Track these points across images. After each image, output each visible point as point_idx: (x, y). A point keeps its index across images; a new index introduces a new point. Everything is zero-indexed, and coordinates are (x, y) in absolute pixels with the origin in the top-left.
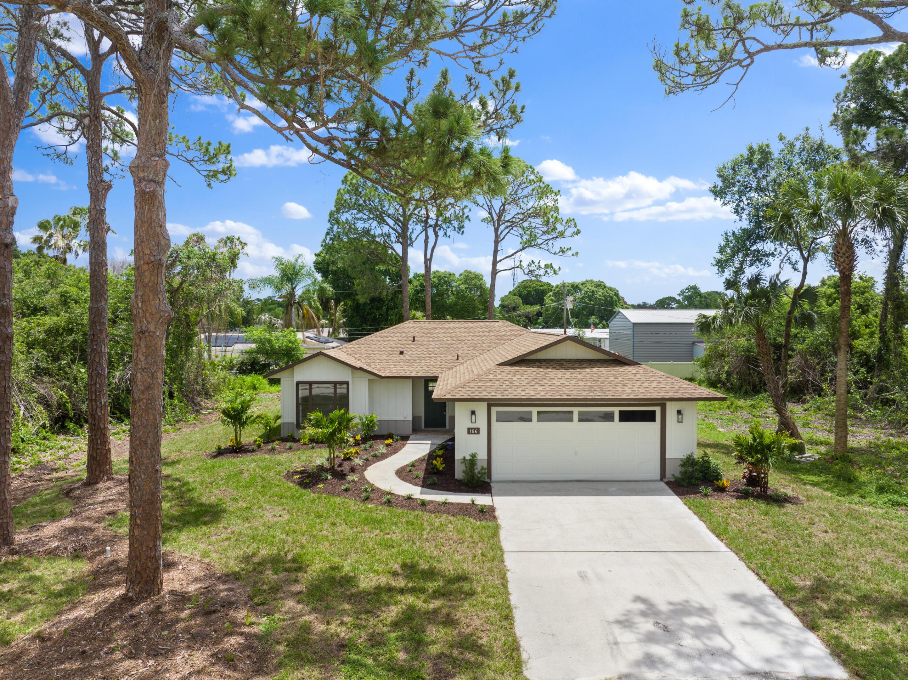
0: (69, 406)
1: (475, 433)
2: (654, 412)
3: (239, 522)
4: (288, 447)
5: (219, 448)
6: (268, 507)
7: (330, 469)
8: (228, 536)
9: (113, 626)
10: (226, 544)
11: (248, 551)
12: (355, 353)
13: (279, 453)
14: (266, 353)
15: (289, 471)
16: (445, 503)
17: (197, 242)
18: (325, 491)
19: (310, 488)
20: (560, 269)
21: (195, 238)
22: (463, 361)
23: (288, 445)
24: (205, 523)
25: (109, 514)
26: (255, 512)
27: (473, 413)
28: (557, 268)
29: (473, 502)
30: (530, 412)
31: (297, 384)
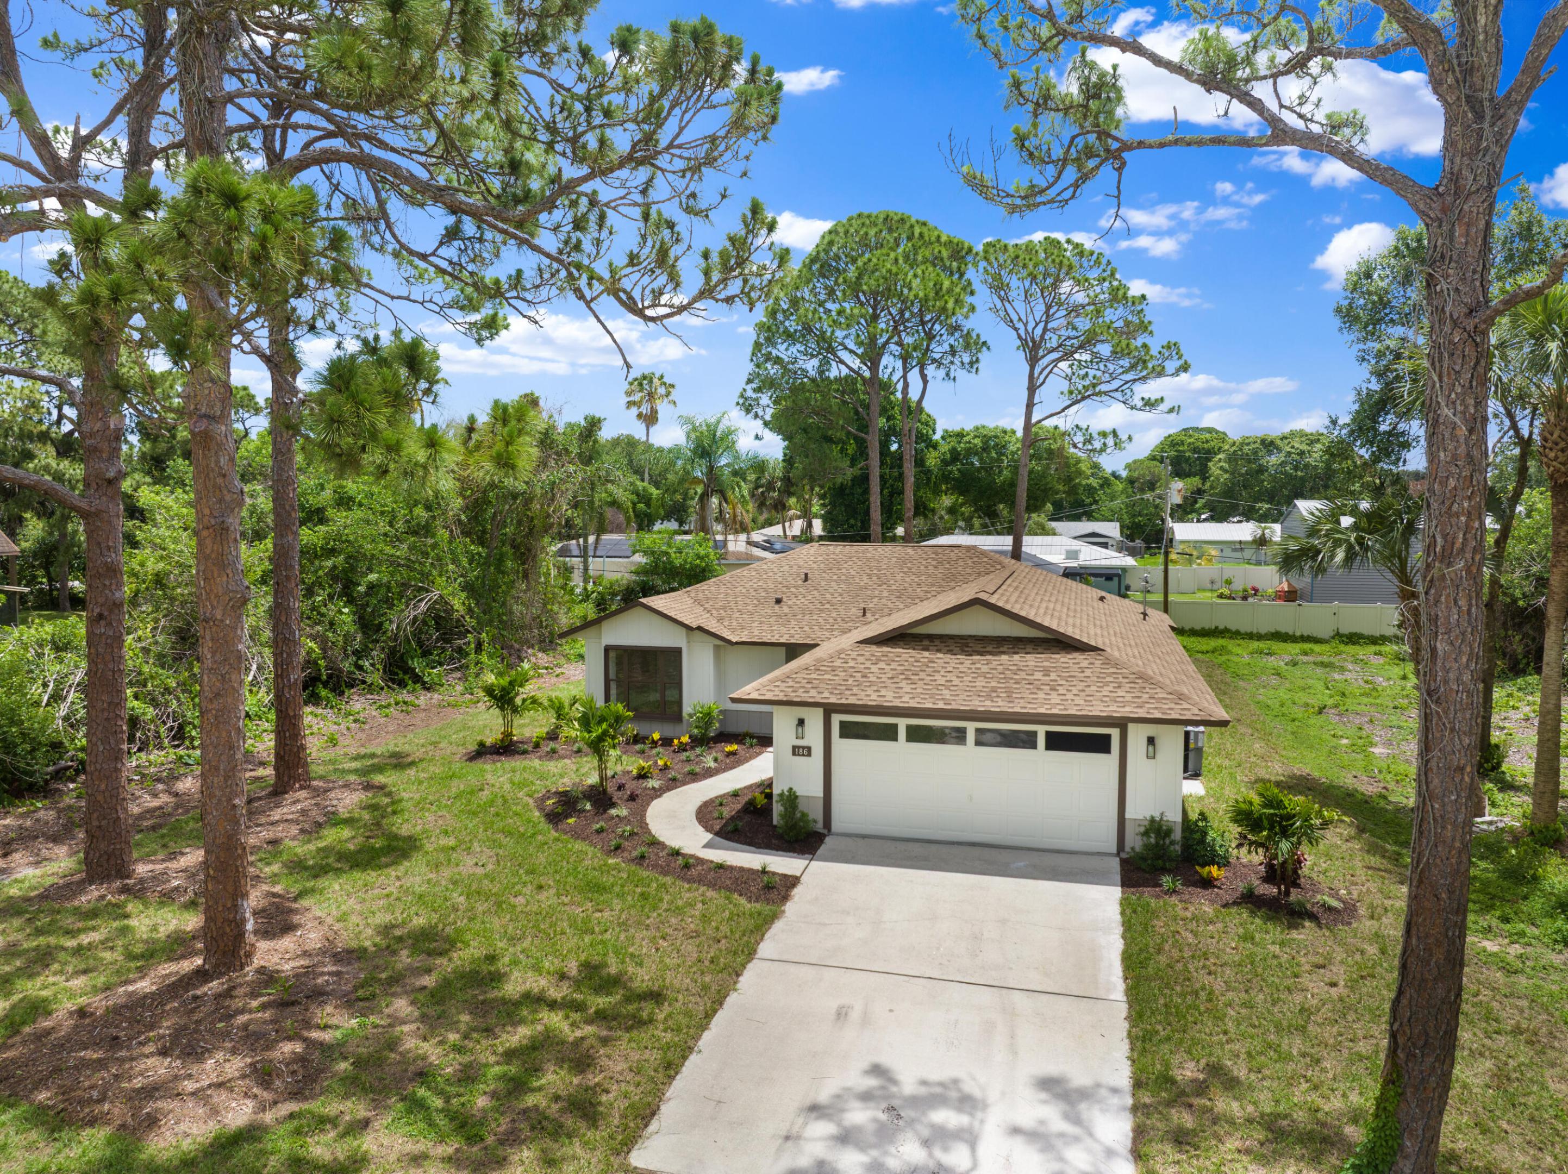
0: (321, 662)
1: (803, 755)
2: (1108, 737)
4: (575, 748)
5: (481, 744)
6: (478, 850)
7: (597, 794)
8: (392, 891)
9: (168, 1008)
10: (382, 903)
12: (708, 599)
15: (545, 791)
19: (557, 821)
22: (872, 619)
23: (577, 745)
25: (269, 842)
26: (456, 856)
27: (801, 722)
29: (764, 869)
30: (896, 726)
31: (607, 649)
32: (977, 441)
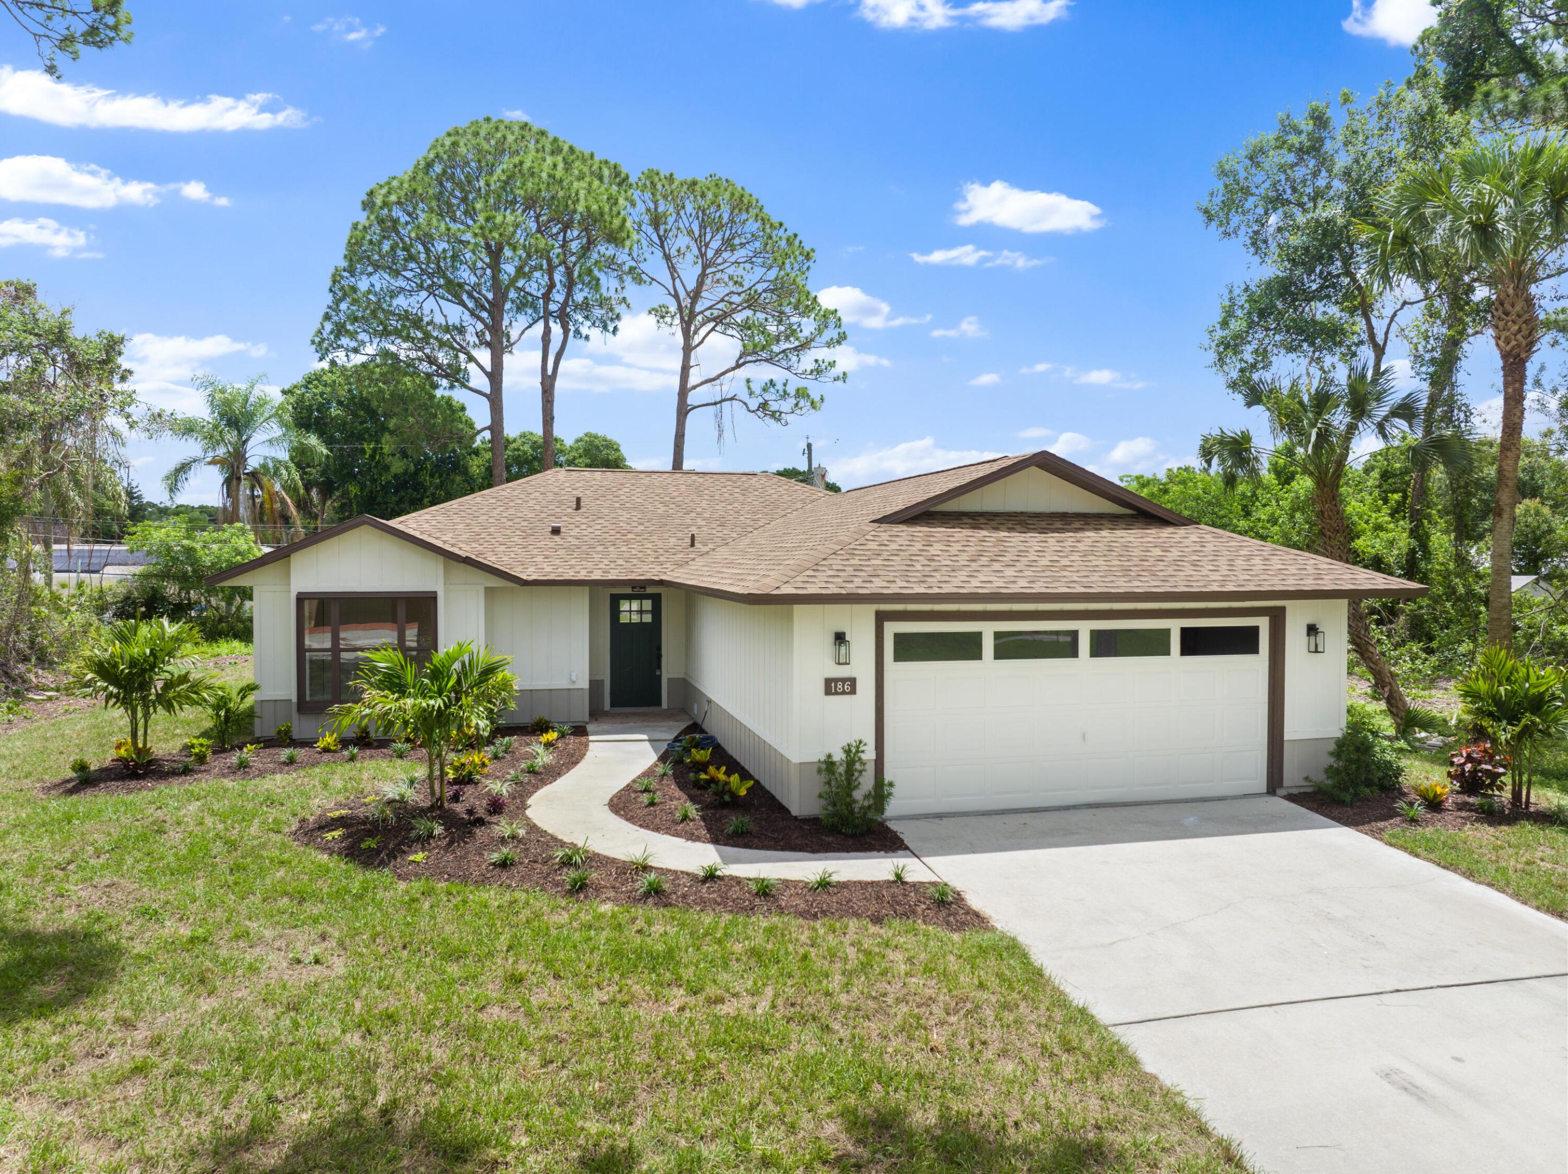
1: (844, 693)
2: (1255, 631)
3: (175, 993)
4: (283, 758)
5: (81, 767)
6: (268, 934)
7: (432, 808)
8: (140, 1054)
10: (135, 1090)
11: (228, 1120)
12: (441, 530)
13: (261, 774)
14: (183, 579)
15: (303, 820)
16: (824, 884)
17: (17, 297)
18: (437, 872)
19: (383, 864)
20: (822, 399)
21: (12, 289)
22: (705, 549)
23: (285, 753)
24: (43, 1009)
26: (224, 953)
27: (840, 638)
28: (817, 399)
29: (898, 876)
30: (979, 634)
31: (301, 599)
32: (526, 448)
